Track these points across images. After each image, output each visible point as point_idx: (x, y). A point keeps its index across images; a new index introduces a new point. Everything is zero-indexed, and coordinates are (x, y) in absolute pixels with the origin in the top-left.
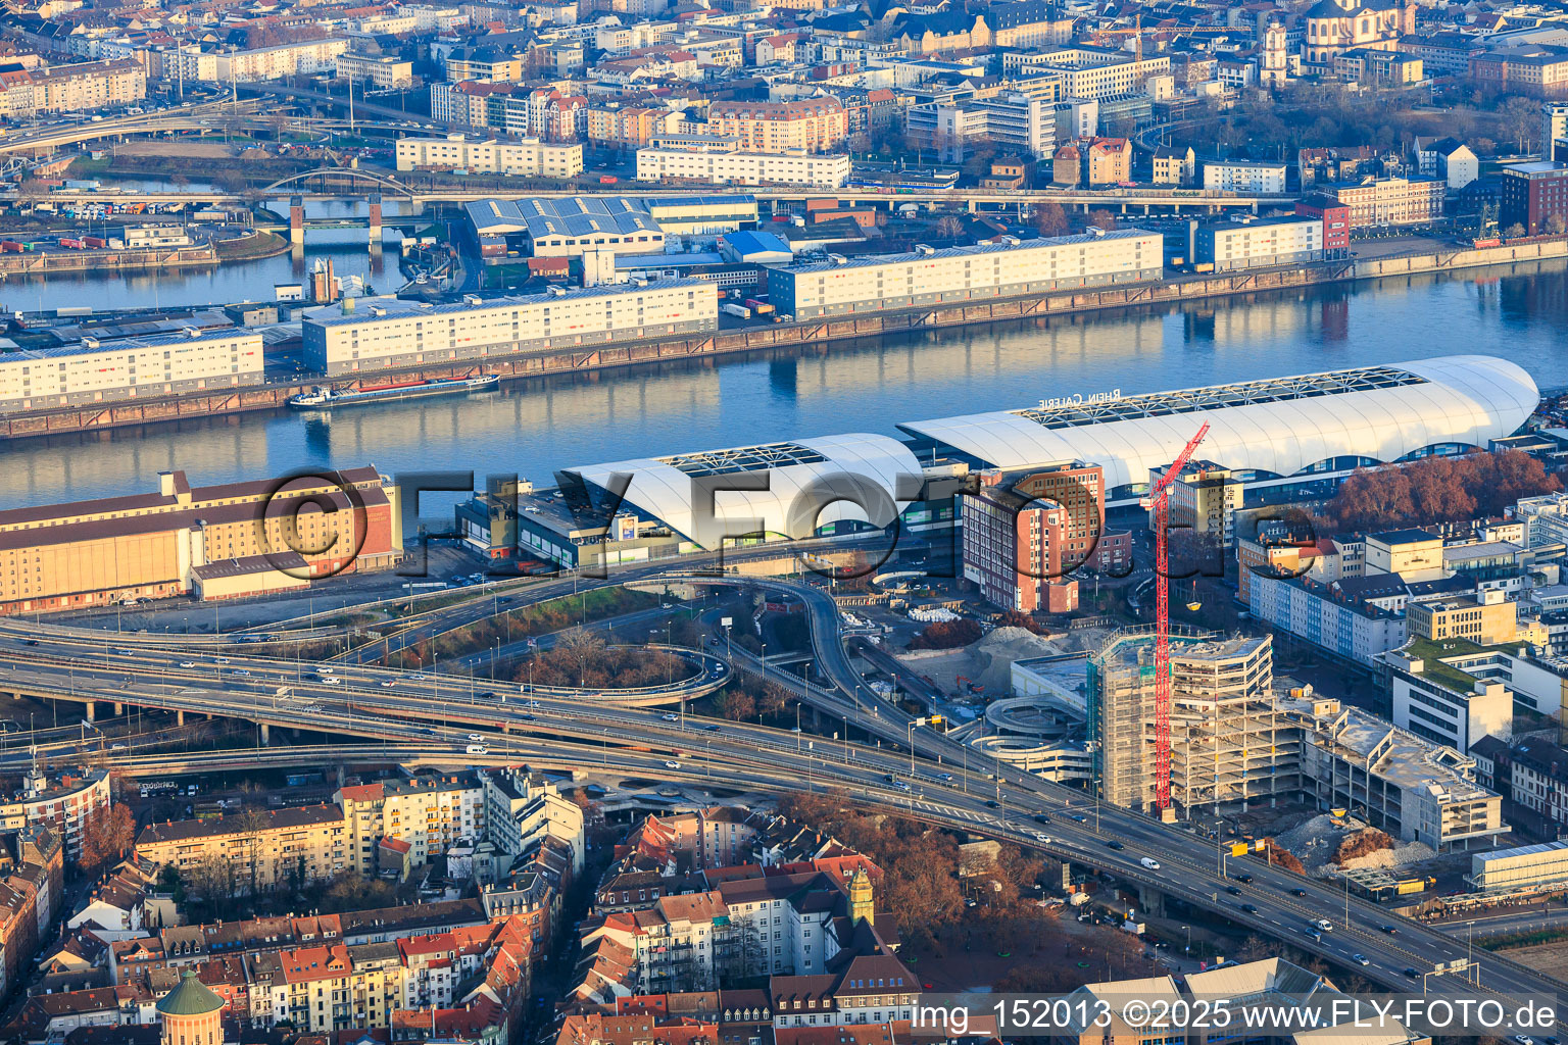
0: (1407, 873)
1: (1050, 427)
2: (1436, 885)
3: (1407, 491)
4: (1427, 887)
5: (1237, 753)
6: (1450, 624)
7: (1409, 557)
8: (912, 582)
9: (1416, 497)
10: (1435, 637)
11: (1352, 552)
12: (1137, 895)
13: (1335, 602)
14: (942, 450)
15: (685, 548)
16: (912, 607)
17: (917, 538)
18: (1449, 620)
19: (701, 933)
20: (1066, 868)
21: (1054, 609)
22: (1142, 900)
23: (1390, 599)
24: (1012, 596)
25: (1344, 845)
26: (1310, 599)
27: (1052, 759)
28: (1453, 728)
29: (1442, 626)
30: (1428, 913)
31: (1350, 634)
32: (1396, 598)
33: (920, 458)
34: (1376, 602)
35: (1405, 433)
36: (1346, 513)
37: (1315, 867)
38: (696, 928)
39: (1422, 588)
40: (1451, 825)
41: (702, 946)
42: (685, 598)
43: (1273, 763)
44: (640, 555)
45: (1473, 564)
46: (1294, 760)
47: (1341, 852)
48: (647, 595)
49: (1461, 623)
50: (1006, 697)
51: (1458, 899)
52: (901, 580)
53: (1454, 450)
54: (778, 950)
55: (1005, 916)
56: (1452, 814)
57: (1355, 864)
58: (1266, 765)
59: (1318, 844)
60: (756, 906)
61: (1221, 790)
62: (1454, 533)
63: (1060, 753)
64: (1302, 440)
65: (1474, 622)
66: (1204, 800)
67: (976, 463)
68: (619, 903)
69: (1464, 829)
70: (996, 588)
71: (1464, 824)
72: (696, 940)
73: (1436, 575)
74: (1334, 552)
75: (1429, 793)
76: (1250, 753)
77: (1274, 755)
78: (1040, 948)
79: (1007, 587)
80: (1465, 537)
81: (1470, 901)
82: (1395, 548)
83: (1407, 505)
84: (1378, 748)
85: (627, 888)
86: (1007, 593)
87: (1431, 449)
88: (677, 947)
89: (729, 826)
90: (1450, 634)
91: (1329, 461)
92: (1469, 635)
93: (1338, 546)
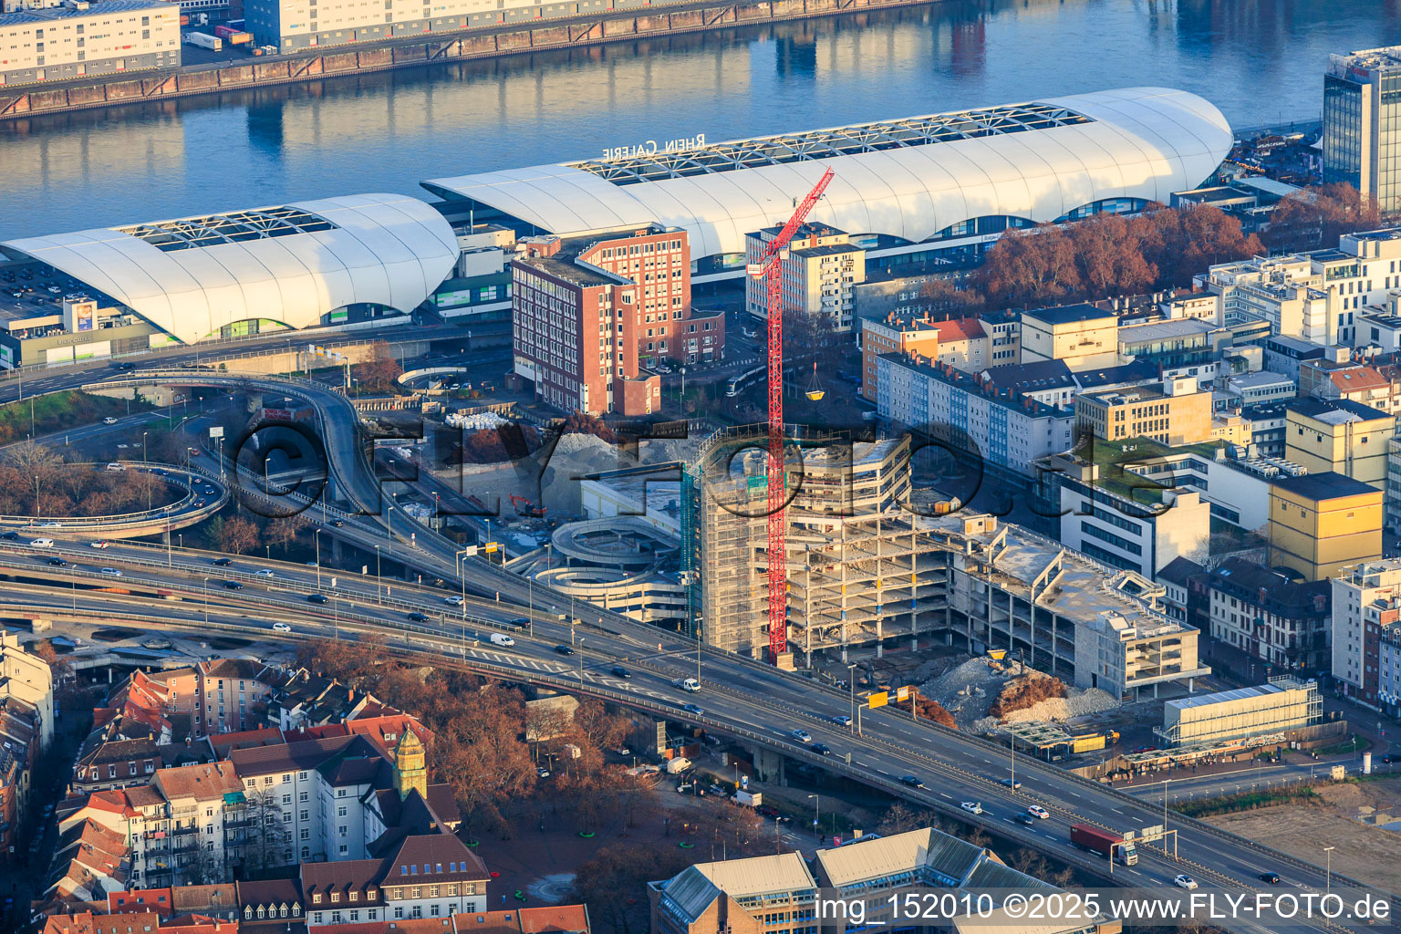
0: (1083, 727)
1: (618, 183)
2: (1120, 740)
3: (1071, 258)
4: (1108, 744)
5: (869, 584)
6: (1130, 420)
7: (1075, 340)
8: (448, 381)
9: (1083, 265)
10: (1111, 436)
11: (1003, 334)
12: (750, 759)
13: (985, 397)
14: (482, 214)
15: (157, 341)
16: (450, 411)
17: (452, 326)
18: (1128, 414)
19: (209, 813)
20: (661, 728)
21: (630, 411)
22: (757, 765)
23: (1052, 392)
24: (577, 396)
25: (1005, 694)
26: (953, 393)
27: (637, 595)
28: (1136, 549)
29: (1120, 423)
30: (1110, 775)
31: (1004, 436)
32: (1061, 391)
33: (454, 225)
34: (1036, 395)
35: (1065, 186)
36: (995, 286)
37: (970, 722)
38: (203, 807)
39: (1092, 378)
40: (1138, 667)
41: (210, 830)
42: (160, 403)
43: (914, 595)
44: (100, 350)
45: (1156, 347)
46: (940, 592)
47: (1002, 702)
48: (112, 402)
49: (1143, 420)
50: (576, 520)
51: (1148, 757)
52: (434, 378)
53: (1127, 207)
54: (305, 834)
55: (589, 788)
56: (1138, 653)
57: (1018, 718)
58: (906, 598)
59: (973, 693)
60: (277, 778)
61: (850, 631)
62: (1131, 309)
63: (648, 587)
64: (937, 196)
65: (1160, 417)
66: (829, 643)
67: (524, 229)
68: (104, 779)
69: (1154, 672)
70: (556, 386)
71: (1152, 665)
72: (203, 822)
73: (1110, 361)
74: (981, 334)
75: (1109, 627)
76: (886, 583)
77: (915, 584)
78: (631, 826)
79: (570, 384)
80: (1145, 314)
81: (1163, 759)
82: (1059, 328)
83: (1071, 276)
84: (1045, 574)
85: (113, 760)
86: (570, 392)
87: (1098, 205)
88: (179, 832)
89: (236, 683)
90: (1130, 432)
91: (970, 222)
92: (1153, 433)
93: (987, 326)
